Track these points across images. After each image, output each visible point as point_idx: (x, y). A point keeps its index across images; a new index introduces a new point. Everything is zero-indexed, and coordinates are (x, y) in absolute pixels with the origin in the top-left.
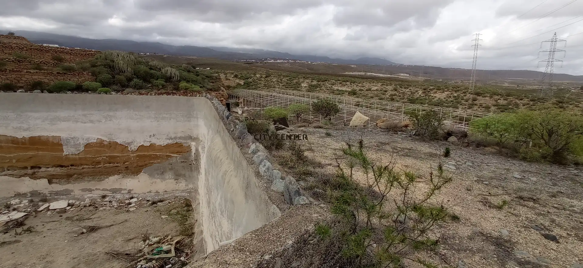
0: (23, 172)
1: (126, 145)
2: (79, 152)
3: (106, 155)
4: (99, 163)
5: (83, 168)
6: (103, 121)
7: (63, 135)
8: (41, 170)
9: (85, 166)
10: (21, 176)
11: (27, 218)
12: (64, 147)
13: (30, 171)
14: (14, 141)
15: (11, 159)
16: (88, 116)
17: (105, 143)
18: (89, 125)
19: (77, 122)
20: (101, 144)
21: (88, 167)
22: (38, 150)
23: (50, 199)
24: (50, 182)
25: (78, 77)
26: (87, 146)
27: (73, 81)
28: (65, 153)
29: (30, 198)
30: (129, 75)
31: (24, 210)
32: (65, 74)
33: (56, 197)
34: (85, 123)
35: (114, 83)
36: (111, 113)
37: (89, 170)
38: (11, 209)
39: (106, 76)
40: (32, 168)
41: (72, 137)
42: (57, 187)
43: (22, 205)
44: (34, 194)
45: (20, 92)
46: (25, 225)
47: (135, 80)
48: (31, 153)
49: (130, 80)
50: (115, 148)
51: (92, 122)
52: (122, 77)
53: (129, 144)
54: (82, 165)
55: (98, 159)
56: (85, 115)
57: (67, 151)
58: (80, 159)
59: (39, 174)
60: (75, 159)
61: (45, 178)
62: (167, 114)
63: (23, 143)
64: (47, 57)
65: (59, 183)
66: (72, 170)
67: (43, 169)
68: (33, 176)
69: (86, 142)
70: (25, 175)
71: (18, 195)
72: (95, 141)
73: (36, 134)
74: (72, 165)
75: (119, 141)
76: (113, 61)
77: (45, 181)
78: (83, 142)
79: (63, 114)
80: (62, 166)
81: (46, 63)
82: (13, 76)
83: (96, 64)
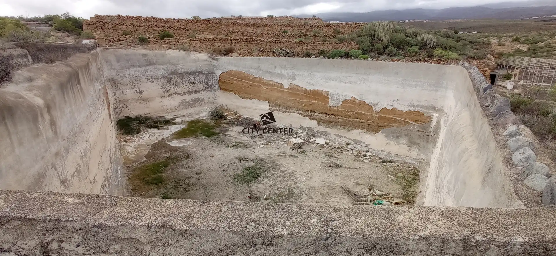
0: (306, 113)
1: (372, 106)
2: (338, 105)
3: (356, 111)
4: (350, 116)
5: (339, 119)
6: (359, 83)
7: (331, 91)
8: (315, 114)
9: (340, 117)
10: (305, 116)
11: (304, 144)
12: (330, 100)
13: (310, 114)
14: (305, 91)
15: (302, 103)
16: (349, 77)
17: (357, 101)
18: (348, 85)
19: (341, 82)
20: (353, 102)
21: (342, 118)
22: (316, 99)
23: (317, 135)
24: (318, 124)
25: (347, 46)
26: (344, 101)
27: (343, 50)
28: (330, 105)
29: (307, 132)
30: (385, 42)
31: (303, 138)
32: (339, 43)
33: (320, 135)
34: (346, 83)
35: (372, 51)
36: (365, 77)
37: (342, 120)
38: (297, 136)
39: (367, 44)
40: (311, 111)
41: (336, 93)
42: (322, 129)
43: (302, 135)
44: (310, 129)
45: (313, 57)
46: (302, 148)
47: (390, 48)
48: (312, 101)
49: (386, 47)
50: (363, 107)
51: (350, 82)
52: (380, 46)
53: (374, 105)
54: (338, 116)
55: (349, 113)
56: (346, 77)
57: (332, 103)
58: (338, 111)
59: (314, 116)
60: (335, 111)
61: (317, 120)
62: (414, 81)
63: (309, 94)
64: (331, 32)
65: (323, 126)
66: (332, 118)
67: (316, 114)
68: (311, 118)
69: (344, 98)
70: (307, 115)
71: (302, 128)
72: (350, 99)
73: (316, 88)
74: (332, 115)
75: (367, 101)
76: (375, 31)
77: (316, 122)
78: (342, 98)
79: (333, 75)
80: (326, 114)
81: (329, 36)
82: (311, 47)
83: (362, 35)
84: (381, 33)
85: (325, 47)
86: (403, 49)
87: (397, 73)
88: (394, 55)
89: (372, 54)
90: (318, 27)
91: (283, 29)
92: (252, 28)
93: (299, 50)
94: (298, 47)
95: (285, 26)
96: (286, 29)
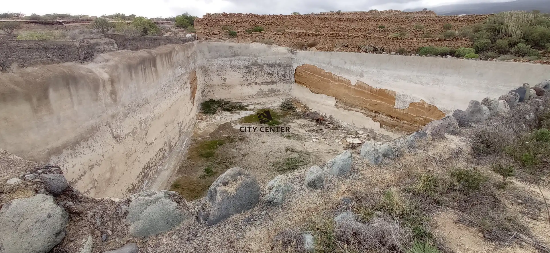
0: (370, 113)
1: (445, 113)
2: (404, 108)
3: (424, 117)
4: (416, 122)
5: (403, 123)
6: (431, 84)
7: (398, 91)
8: (379, 115)
9: (405, 122)
10: (368, 116)
11: (360, 146)
12: (396, 101)
13: (373, 114)
14: (372, 90)
15: (367, 102)
16: (421, 77)
17: (426, 105)
18: (418, 86)
19: (411, 81)
20: (422, 105)
21: (407, 123)
22: (381, 99)
23: (378, 139)
24: (381, 126)
25: (454, 43)
26: (412, 104)
27: (447, 47)
28: (395, 107)
29: (368, 133)
30: (514, 38)
31: (362, 140)
32: (445, 40)
33: (381, 139)
34: (416, 83)
35: (491, 49)
36: (440, 78)
37: (408, 126)
38: (357, 136)
39: (484, 40)
40: (375, 112)
41: (404, 94)
42: (384, 132)
43: (363, 136)
44: (372, 131)
45: (384, 53)
46: (356, 149)
47: (520, 45)
48: (377, 101)
49: (513, 44)
50: (433, 112)
51: (421, 83)
52: (504, 43)
53: (447, 111)
54: (403, 120)
55: (416, 118)
56: (417, 76)
57: (398, 105)
58: (404, 114)
59: (378, 118)
60: (400, 114)
61: (379, 122)
62: (504, 86)
63: (375, 93)
64: (439, 27)
65: (386, 129)
66: (396, 122)
67: (380, 115)
68: (374, 119)
69: (412, 101)
70: (371, 116)
71: (364, 129)
72: (419, 102)
73: (383, 87)
74: (397, 118)
75: (439, 107)
76: (502, 24)
77: (379, 124)
78: (409, 100)
79: (403, 73)
80: (391, 117)
81: (435, 31)
82: (407, 43)
83: (480, 29)
84: (511, 26)
85: (424, 44)
86: (543, 47)
87: (481, 75)
88: (524, 54)
89: (490, 53)
90: (422, 21)
91: (379, 24)
92: (345, 24)
93: (391, 46)
94: (390, 43)
95: (382, 20)
96: (383, 24)
